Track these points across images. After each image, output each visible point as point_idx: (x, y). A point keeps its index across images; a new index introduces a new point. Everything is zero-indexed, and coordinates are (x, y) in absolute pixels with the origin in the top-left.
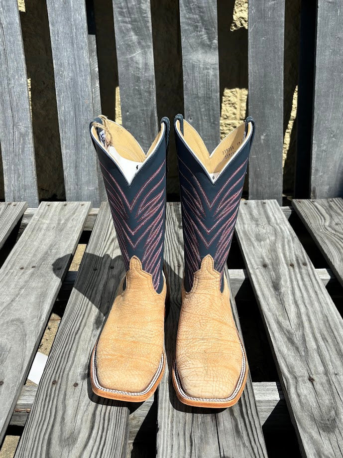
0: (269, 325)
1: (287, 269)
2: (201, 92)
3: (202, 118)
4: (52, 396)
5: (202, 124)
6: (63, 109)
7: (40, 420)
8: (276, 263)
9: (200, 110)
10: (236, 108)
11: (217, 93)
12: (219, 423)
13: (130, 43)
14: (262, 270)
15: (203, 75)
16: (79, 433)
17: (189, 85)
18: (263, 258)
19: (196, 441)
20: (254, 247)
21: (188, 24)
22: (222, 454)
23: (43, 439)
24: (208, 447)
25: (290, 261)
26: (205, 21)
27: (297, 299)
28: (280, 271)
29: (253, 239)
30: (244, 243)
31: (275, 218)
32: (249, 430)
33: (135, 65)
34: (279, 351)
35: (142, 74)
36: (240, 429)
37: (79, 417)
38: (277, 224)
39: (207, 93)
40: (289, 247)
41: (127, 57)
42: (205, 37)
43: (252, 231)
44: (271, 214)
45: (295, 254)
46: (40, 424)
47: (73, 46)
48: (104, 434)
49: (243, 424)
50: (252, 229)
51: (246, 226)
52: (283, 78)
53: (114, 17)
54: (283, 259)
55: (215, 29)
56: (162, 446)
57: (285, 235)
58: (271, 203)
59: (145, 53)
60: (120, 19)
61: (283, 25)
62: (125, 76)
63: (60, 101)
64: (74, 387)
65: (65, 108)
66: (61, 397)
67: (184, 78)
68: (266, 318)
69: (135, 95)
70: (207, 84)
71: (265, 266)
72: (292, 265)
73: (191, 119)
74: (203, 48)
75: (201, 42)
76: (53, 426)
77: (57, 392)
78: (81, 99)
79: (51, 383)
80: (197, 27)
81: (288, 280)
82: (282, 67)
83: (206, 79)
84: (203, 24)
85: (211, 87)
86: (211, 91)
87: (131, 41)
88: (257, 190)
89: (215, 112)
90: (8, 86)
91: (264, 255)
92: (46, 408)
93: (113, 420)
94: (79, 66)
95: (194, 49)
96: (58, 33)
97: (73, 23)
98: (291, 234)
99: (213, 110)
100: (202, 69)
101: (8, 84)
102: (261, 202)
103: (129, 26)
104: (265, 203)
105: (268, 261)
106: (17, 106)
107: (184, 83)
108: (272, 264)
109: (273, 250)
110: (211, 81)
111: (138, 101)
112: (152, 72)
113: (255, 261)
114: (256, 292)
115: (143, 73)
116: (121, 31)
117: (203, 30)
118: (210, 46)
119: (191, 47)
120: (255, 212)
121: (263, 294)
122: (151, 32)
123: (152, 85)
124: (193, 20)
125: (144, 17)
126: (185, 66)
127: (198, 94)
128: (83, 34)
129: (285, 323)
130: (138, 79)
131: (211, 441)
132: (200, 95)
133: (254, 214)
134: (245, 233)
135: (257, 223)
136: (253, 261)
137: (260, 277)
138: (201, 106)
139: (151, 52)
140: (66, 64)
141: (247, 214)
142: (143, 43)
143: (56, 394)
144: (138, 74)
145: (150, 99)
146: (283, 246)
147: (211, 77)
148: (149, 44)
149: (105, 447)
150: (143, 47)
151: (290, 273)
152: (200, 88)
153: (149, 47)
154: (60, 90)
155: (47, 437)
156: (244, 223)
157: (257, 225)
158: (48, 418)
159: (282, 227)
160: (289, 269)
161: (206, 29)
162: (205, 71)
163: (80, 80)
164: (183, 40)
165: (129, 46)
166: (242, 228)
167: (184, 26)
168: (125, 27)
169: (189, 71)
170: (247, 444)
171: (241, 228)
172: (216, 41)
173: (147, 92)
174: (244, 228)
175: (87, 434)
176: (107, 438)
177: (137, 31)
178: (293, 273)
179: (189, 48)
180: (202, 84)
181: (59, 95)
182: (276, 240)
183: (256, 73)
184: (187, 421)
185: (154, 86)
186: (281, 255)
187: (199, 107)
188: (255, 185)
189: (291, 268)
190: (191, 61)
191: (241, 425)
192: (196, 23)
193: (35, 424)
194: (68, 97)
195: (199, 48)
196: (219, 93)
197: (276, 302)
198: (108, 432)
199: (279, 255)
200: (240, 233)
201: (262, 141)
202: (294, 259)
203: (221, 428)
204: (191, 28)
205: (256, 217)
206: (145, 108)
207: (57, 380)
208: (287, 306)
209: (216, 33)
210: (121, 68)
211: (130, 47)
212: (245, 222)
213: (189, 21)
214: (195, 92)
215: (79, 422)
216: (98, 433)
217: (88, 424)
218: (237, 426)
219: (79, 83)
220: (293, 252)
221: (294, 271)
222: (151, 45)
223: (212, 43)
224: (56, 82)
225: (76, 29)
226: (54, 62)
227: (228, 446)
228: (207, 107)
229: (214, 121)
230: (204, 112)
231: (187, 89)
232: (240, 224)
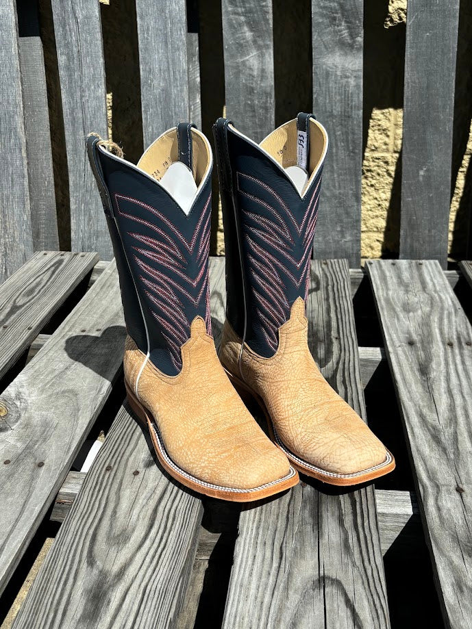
0: (408, 418)
1: (442, 349)
2: (337, 109)
3: (337, 145)
4: (104, 484)
5: (337, 152)
6: (150, 130)
7: (84, 512)
8: (427, 341)
9: (334, 133)
10: (388, 136)
11: (359, 110)
12: (322, 534)
13: (242, 41)
14: (407, 348)
15: (340, 85)
16: (133, 530)
17: (321, 99)
18: (409, 333)
19: (288, 553)
20: (398, 319)
21: (322, 15)
22: (322, 572)
23: (87, 534)
24: (303, 562)
25: (449, 339)
26: (346, 11)
27: (452, 388)
28: (433, 350)
29: (398, 309)
30: (386, 313)
31: (434, 284)
32: (363, 546)
33: (248, 71)
34: (418, 450)
35: (257, 83)
36: (351, 545)
37: (136, 512)
38: (435, 291)
39: (345, 111)
40: (450, 321)
41: (237, 61)
42: (345, 33)
43: (399, 299)
44: (428, 279)
45: (457, 331)
46: (84, 516)
47: (167, 47)
48: (166, 535)
49: (355, 539)
50: (398, 296)
51: (390, 293)
52: (454, 90)
53: (223, 7)
54: (438, 336)
55: (360, 22)
56: (240, 557)
57: (446, 306)
58: (430, 264)
59: (262, 56)
60: (230, 9)
61: (458, 15)
62: (233, 86)
63: (146, 119)
64: (133, 476)
65: (152, 129)
66: (116, 486)
67: (314, 90)
68: (405, 409)
69: (246, 112)
70: (346, 97)
71: (411, 343)
72: (451, 345)
74: (341, 49)
75: (340, 40)
76: (100, 520)
77: (111, 480)
78: (174, 117)
79: (104, 469)
80: (334, 19)
81: (443, 363)
82: (454, 74)
83: (345, 91)
84: (343, 15)
85: (352, 101)
86: (352, 108)
87: (244, 39)
88: (412, 246)
89: (356, 137)
90: (81, 99)
91: (412, 330)
92: (94, 498)
93: (179, 519)
94: (174, 72)
95: (330, 50)
96: (148, 29)
97: (168, 16)
98: (454, 305)
99: (353, 133)
100: (339, 78)
101: (82, 97)
102: (416, 262)
103: (242, 18)
104: (421, 264)
105: (415, 338)
107: (315, 96)
108: (422, 342)
109: (425, 324)
110: (351, 93)
111: (250, 121)
112: (270, 81)
113: (398, 337)
114: (394, 375)
115: (259, 82)
116: (231, 25)
117: (343, 23)
118: (351, 46)
119: (325, 46)
120: (406, 275)
121: (404, 379)
122: (271, 26)
123: (271, 98)
124: (329, 10)
125: (263, 6)
126: (316, 73)
127: (332, 112)
128: (181, 30)
129: (431, 417)
130: (251, 91)
131: (308, 555)
132: (335, 113)
133: (404, 278)
134: (388, 301)
135: (406, 288)
136: (395, 337)
138: (337, 129)
139: (270, 54)
140: (157, 71)
141: (393, 278)
142: (261, 43)
143: (110, 483)
144: (252, 83)
145: (266, 118)
146: (441, 319)
147: (351, 89)
148: (269, 43)
149: (165, 550)
150: (259, 48)
151: (446, 353)
152: (335, 103)
153: (267, 47)
154: (147, 105)
155: (91, 532)
156: (388, 289)
157: (407, 291)
158: (96, 510)
159: (442, 295)
160: (445, 349)
161: (346, 22)
162: (344, 81)
163: (174, 91)
164: (315, 37)
165: (241, 45)
166: (385, 295)
167: (316, 19)
168: (236, 19)
169: (321, 80)
170: (358, 563)
171: (383, 295)
172: (360, 39)
173: (261, 107)
174: (387, 294)
175: (143, 533)
176: (169, 540)
177: (253, 26)
178: (450, 355)
179: (323, 49)
180: (338, 98)
181: (146, 112)
182: (431, 311)
183: (415, 83)
184: (278, 529)
185: (273, 100)
186: (436, 331)
187: (334, 130)
188: (409, 240)
189: (449, 348)
190: (324, 66)
191: (352, 540)
192: (333, 13)
193: (79, 515)
194: (157, 114)
195: (337, 49)
196: (362, 111)
197: (420, 389)
198: (172, 532)
199: (433, 331)
200: (380, 300)
201: (421, 179)
202: (455, 337)
203: (324, 541)
204: (326, 21)
205: (406, 281)
206: (259, 130)
207: (112, 465)
208: (436, 395)
209: (362, 27)
210: (229, 76)
211: (242, 48)
212: (390, 286)
213: (324, 12)
214: (328, 109)
215: (134, 517)
216: (158, 533)
217: (147, 522)
218: (346, 540)
219: (173, 96)
220: (454, 327)
221: (453, 352)
222: (271, 44)
223: (354, 42)
224: (142, 93)
225: (172, 23)
226: (141, 67)
227: (331, 564)
228: (344, 130)
229: (354, 148)
230: (339, 135)
231: (317, 105)
232: (382, 289)
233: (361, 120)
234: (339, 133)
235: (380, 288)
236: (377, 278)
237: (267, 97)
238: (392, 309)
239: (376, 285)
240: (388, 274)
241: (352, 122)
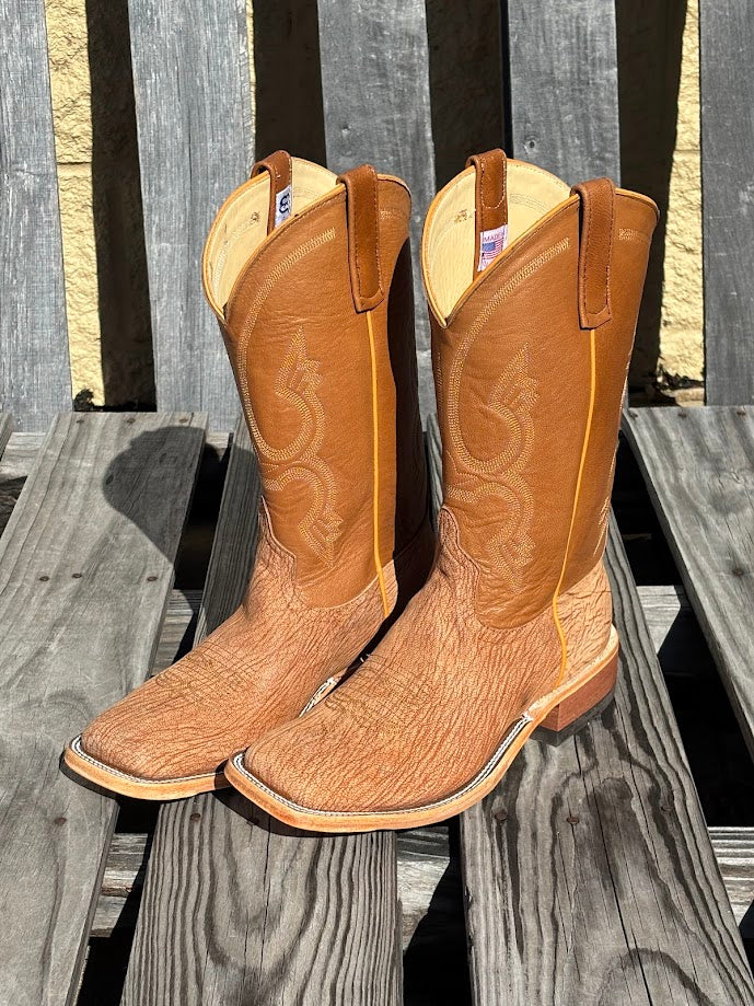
2: (564, 67)
3: (564, 143)
5: (565, 159)
6: (154, 120)
9: (559, 118)
11: (609, 68)
14: (731, 582)
15: (567, 16)
17: (526, 47)
18: (731, 553)
20: (706, 527)
29: (704, 508)
30: (678, 517)
35: (389, 15)
39: (579, 69)
43: (702, 489)
50: (700, 482)
51: (683, 476)
62: (337, 22)
63: (144, 95)
65: (158, 117)
67: (512, 27)
69: (367, 76)
70: (582, 43)
71: (738, 572)
73: (532, 145)
78: (207, 90)
83: (578, 28)
85: (594, 50)
86: (594, 65)
89: (605, 125)
91: (737, 546)
99: (599, 119)
102: (732, 412)
104: (743, 414)
105: (747, 562)
106: (15, 110)
107: (513, 40)
110: (592, 34)
111: (376, 95)
112: (417, 10)
114: (710, 634)
115: (393, 12)
120: (711, 438)
123: (420, 47)
127: (552, 73)
130: (377, 31)
132: (558, 75)
133: (709, 443)
134: (679, 491)
135: (715, 464)
136: (702, 561)
137: (724, 601)
138: (563, 109)
141: (686, 445)
144: (378, 16)
145: (412, 91)
147: (591, 24)
152: (558, 54)
154: (145, 66)
156: (676, 468)
157: (718, 471)
163: (205, 35)
166: (672, 480)
169: (526, 6)
171: (668, 481)
173: (401, 67)
174: (677, 479)
180: (564, 43)
181: (142, 80)
185: (424, 51)
187: (558, 111)
194: (169, 85)
196: (616, 70)
200: (663, 493)
201: (744, 210)
205: (713, 449)
206: (397, 116)
214: (544, 67)
219: (204, 43)
228: (580, 111)
229: (604, 149)
230: (570, 123)
231: (520, 58)
232: (665, 468)
233: (616, 90)
234: (569, 118)
235: (659, 465)
236: (651, 445)
237: (412, 45)
238: (690, 507)
239: (651, 459)
240: (672, 436)
241: (597, 94)
